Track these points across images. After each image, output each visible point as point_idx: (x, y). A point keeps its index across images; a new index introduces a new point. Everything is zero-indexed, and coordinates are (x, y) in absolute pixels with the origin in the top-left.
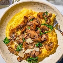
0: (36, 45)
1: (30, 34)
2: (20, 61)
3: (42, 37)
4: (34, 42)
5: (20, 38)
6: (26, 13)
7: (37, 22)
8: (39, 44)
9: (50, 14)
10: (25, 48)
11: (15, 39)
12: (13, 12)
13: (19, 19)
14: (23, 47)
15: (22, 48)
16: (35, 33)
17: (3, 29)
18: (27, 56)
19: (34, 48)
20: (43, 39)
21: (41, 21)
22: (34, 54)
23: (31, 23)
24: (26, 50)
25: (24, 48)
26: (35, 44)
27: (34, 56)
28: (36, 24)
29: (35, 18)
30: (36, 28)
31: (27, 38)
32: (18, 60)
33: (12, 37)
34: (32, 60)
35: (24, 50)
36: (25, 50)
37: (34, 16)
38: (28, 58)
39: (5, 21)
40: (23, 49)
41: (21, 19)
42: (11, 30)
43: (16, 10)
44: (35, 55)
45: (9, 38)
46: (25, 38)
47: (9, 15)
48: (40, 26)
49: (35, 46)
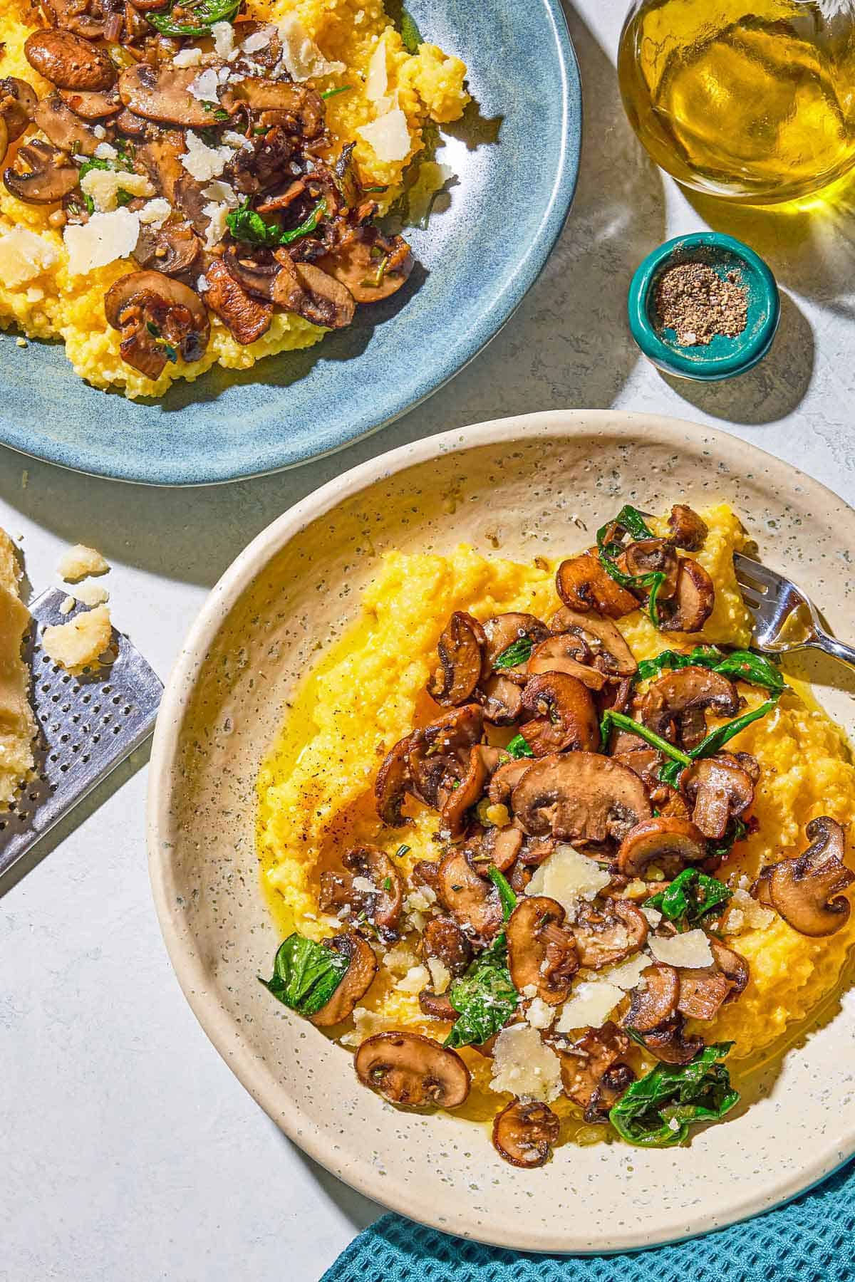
0: (658, 908)
1: (546, 802)
2: (532, 1156)
3: (701, 800)
4: (630, 878)
5: (457, 889)
6: (433, 597)
7: (588, 660)
8: (690, 890)
9: (672, 521)
10: (550, 977)
11: (397, 924)
12: (279, 635)
13: (374, 688)
14: (521, 973)
15: (516, 989)
16: (599, 768)
17: (228, 851)
18: (598, 1069)
19: (643, 946)
20: (711, 814)
21: (618, 635)
22: (675, 1003)
23: (522, 685)
24: (569, 995)
25: (530, 990)
26: (638, 902)
27: (677, 1036)
28: (580, 681)
29: (542, 625)
30: (593, 729)
31: (532, 867)
32: (512, 1150)
33: (358, 908)
34: (667, 1101)
35: (537, 1003)
36: (559, 1007)
37: (520, 604)
38: (620, 1089)
39: (218, 758)
40: (529, 1002)
41: (394, 680)
42: (314, 832)
43: (307, 607)
44: (680, 1019)
45: (330, 935)
46: (508, 872)
47: (251, 674)
48: (632, 694)
49: (654, 917)
